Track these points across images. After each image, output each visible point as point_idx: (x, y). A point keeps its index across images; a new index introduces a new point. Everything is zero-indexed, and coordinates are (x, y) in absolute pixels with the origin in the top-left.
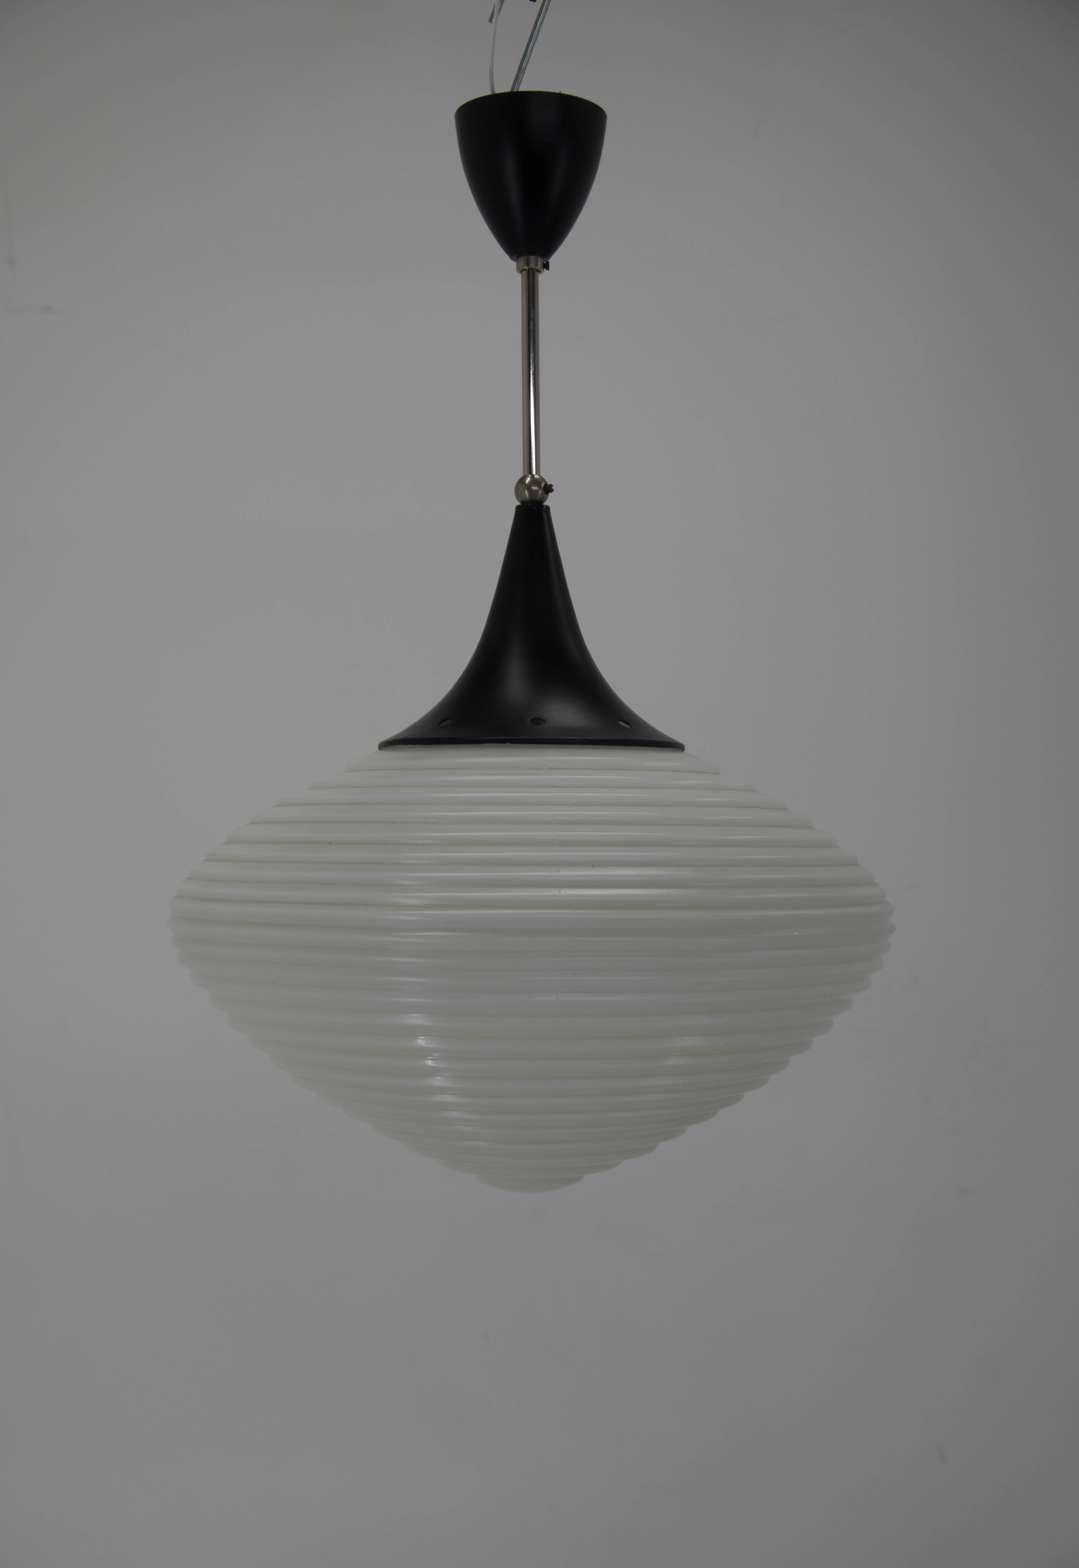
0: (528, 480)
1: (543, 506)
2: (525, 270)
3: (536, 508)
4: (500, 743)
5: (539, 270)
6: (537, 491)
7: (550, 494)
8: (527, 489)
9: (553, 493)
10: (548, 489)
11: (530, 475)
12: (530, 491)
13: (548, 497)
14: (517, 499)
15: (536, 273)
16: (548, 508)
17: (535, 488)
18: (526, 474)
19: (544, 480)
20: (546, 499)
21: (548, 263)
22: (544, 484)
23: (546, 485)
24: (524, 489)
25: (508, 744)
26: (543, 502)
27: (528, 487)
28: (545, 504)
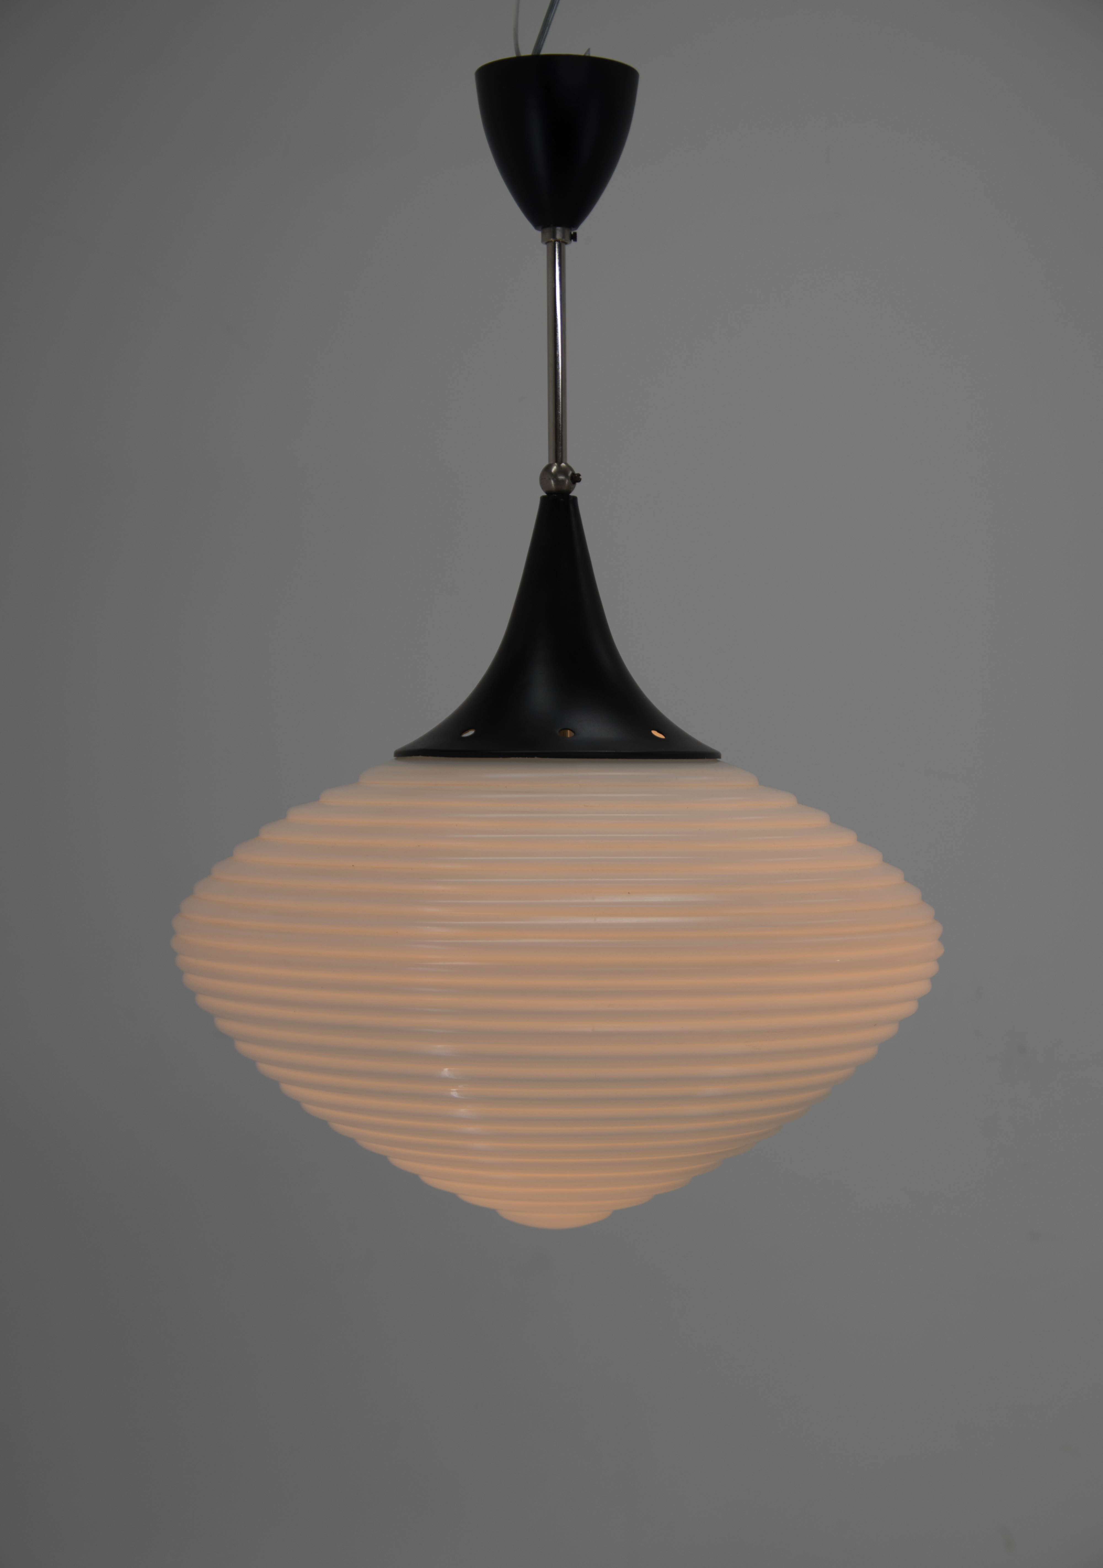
0: (554, 469)
1: (569, 496)
2: (551, 241)
3: (562, 500)
4: (528, 757)
5: (566, 242)
6: (563, 481)
7: (577, 484)
8: (553, 479)
9: (580, 482)
10: (576, 479)
11: (556, 464)
12: (557, 482)
13: (574, 487)
14: (542, 488)
15: (562, 244)
16: (575, 499)
17: (561, 477)
18: (552, 462)
19: (571, 469)
20: (573, 489)
21: (575, 234)
22: (570, 473)
23: (573, 474)
24: (550, 479)
25: (536, 758)
26: (570, 492)
27: (555, 476)
28: (572, 494)
